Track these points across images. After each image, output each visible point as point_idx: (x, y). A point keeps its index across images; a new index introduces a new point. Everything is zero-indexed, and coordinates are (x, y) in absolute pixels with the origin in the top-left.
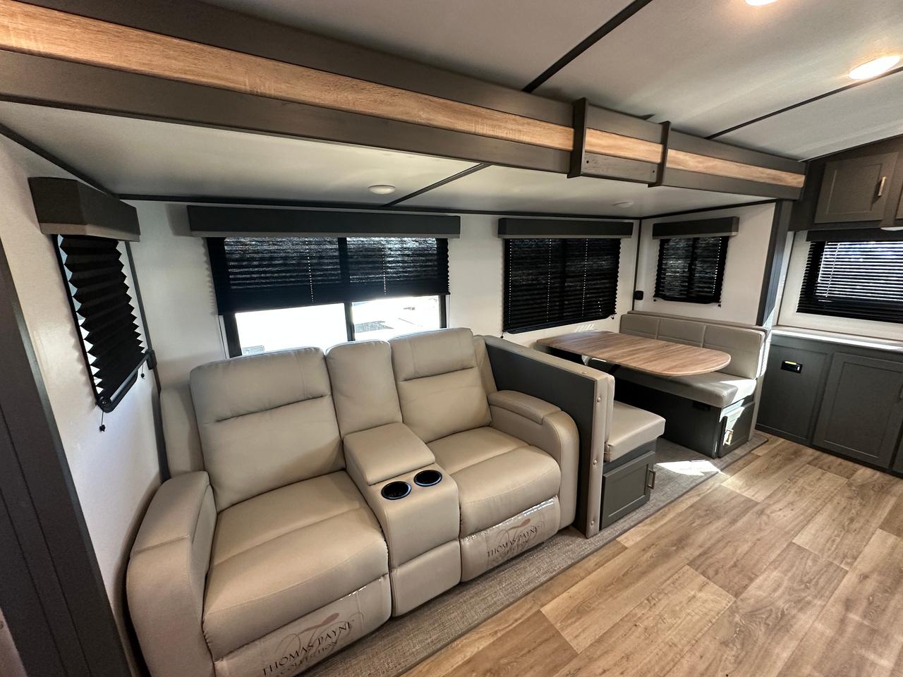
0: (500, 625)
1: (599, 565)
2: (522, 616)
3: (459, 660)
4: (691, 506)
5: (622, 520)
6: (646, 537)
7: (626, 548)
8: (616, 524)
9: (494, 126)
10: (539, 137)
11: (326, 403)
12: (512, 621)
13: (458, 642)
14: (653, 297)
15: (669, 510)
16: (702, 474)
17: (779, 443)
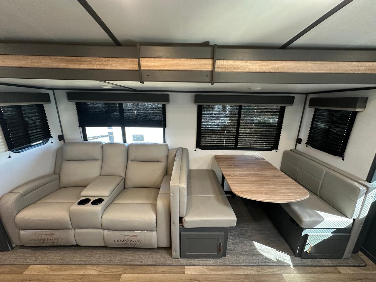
0: (105, 270)
1: (164, 273)
2: (115, 272)
3: (82, 272)
4: (245, 275)
5: (198, 259)
6: (200, 274)
7: (184, 273)
8: (194, 259)
11: (99, 162)
12: (109, 271)
13: (88, 266)
14: (306, 143)
15: (230, 269)
16: (276, 260)
17: (367, 272)
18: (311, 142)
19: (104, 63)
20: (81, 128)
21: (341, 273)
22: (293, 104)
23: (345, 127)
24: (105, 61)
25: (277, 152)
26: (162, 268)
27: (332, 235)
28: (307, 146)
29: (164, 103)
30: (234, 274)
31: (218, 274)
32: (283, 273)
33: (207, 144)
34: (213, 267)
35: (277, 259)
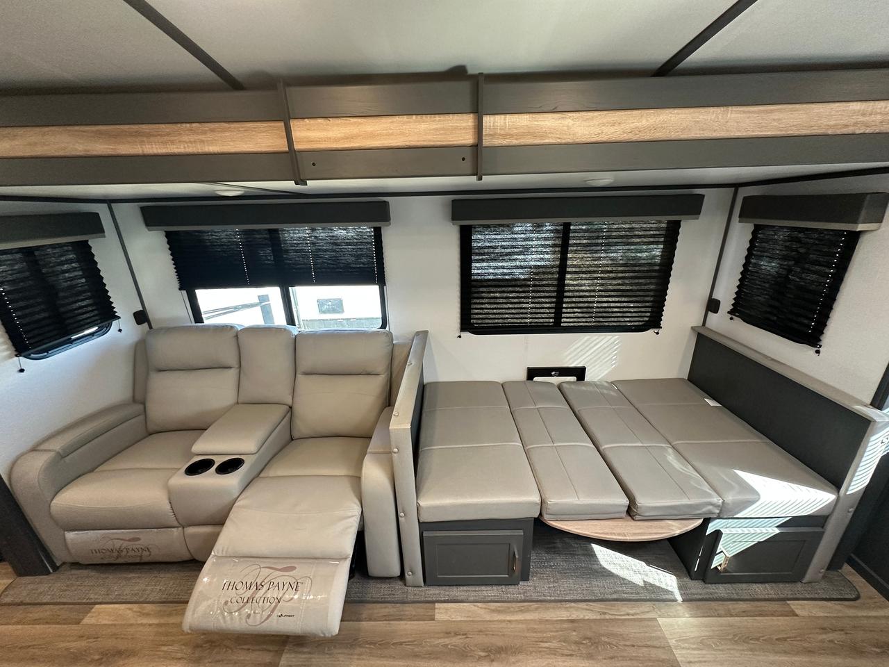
1: (387, 618)
4: (572, 621)
5: (465, 588)
6: (470, 621)
7: (434, 620)
8: (455, 588)
9: (165, 143)
10: (231, 143)
11: (232, 373)
14: (728, 312)
15: (537, 609)
17: (861, 613)
18: (741, 309)
19: (202, 137)
20: (184, 292)
21: (797, 615)
22: (699, 213)
23: (827, 271)
24: (204, 133)
25: (658, 333)
26: (385, 608)
27: (777, 531)
28: (731, 319)
29: (377, 224)
30: (547, 620)
31: (509, 621)
32: (660, 616)
33: (487, 321)
34: (499, 604)
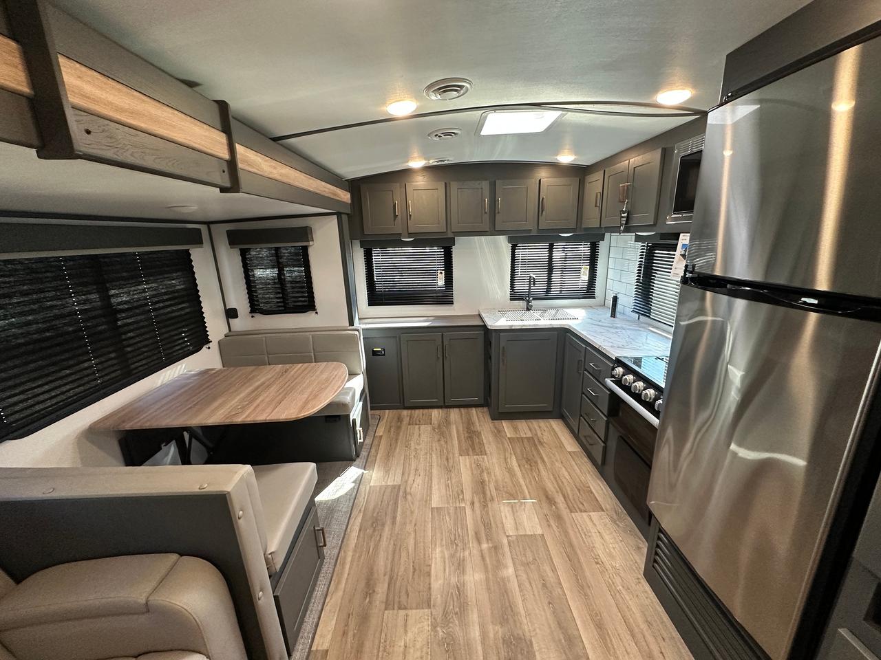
5: (307, 615)
6: (339, 611)
7: (327, 651)
8: (304, 625)
14: (250, 313)
15: (345, 552)
16: (354, 484)
17: (387, 416)
21: (381, 436)
22: (202, 243)
25: (209, 348)
27: (361, 403)
28: (252, 317)
30: (355, 546)
31: (348, 574)
32: (369, 484)
35: (353, 482)
